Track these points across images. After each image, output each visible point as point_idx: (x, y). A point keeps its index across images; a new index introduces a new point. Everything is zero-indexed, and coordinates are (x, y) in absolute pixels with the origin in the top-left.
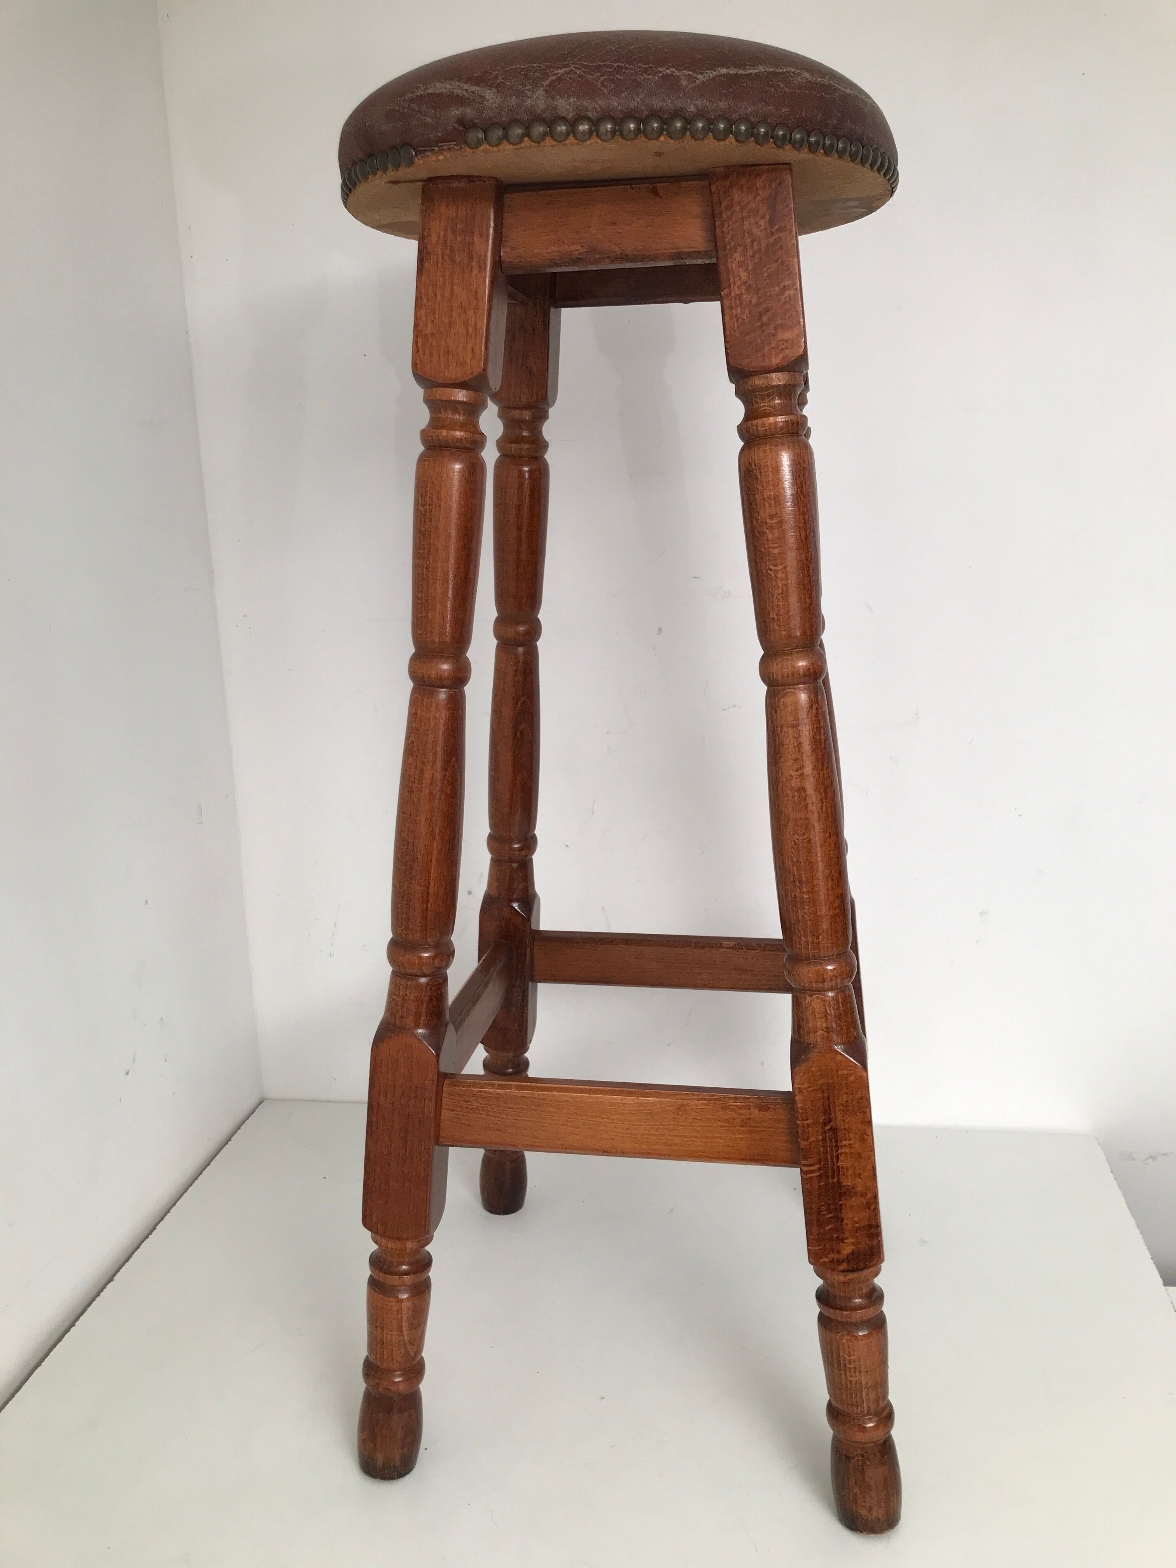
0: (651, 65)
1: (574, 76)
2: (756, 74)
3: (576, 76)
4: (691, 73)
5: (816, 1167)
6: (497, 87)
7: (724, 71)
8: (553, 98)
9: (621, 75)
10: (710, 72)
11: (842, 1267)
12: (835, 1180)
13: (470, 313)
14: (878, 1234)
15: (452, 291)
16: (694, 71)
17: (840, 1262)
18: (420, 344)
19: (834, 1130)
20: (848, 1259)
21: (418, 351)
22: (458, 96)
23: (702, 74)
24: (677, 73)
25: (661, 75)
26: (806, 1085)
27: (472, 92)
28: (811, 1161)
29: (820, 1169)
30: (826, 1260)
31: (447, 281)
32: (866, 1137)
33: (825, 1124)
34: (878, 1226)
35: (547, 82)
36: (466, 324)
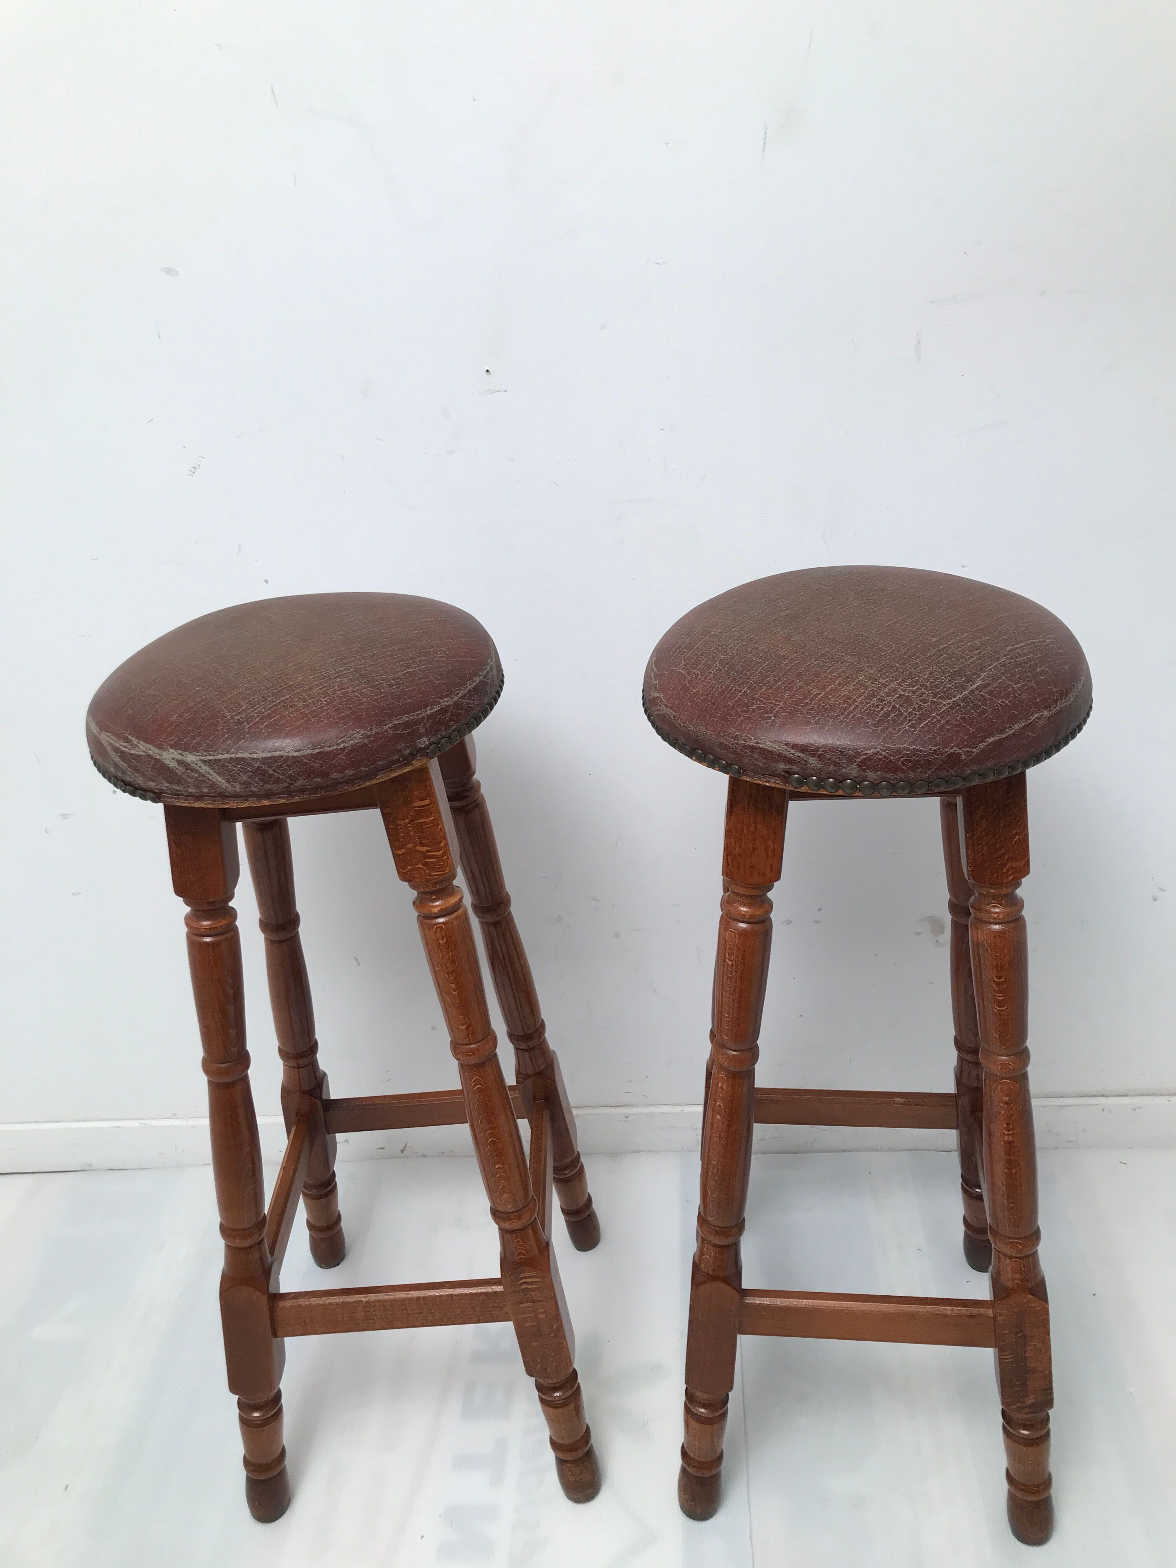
0: (939, 747)
1: (880, 757)
2: (1013, 734)
3: (882, 757)
4: (968, 749)
5: (1010, 1356)
6: (819, 756)
7: (991, 740)
8: (864, 770)
9: (917, 757)
10: (981, 744)
11: (1025, 1411)
12: (1023, 1364)
13: (770, 843)
14: (1052, 1393)
15: (756, 827)
16: (970, 747)
17: (1023, 1408)
18: (729, 860)
19: (1024, 1337)
20: (1029, 1407)
21: (728, 865)
22: (786, 756)
23: (975, 748)
24: (958, 751)
25: (946, 754)
26: (1005, 1312)
27: (798, 756)
28: (1006, 1353)
29: (1013, 1357)
30: (1014, 1407)
31: (752, 821)
32: (1046, 1341)
33: (1017, 1333)
34: (1051, 1389)
35: (859, 760)
36: (766, 849)
